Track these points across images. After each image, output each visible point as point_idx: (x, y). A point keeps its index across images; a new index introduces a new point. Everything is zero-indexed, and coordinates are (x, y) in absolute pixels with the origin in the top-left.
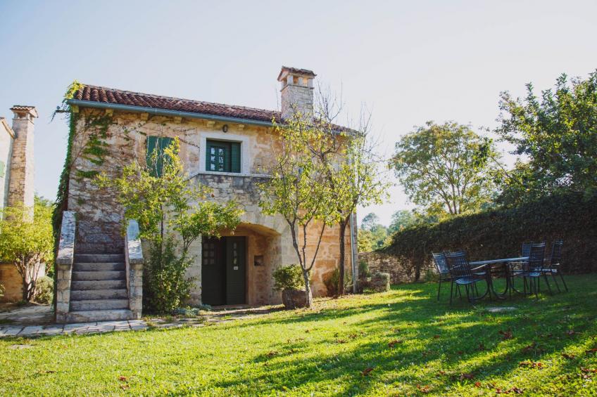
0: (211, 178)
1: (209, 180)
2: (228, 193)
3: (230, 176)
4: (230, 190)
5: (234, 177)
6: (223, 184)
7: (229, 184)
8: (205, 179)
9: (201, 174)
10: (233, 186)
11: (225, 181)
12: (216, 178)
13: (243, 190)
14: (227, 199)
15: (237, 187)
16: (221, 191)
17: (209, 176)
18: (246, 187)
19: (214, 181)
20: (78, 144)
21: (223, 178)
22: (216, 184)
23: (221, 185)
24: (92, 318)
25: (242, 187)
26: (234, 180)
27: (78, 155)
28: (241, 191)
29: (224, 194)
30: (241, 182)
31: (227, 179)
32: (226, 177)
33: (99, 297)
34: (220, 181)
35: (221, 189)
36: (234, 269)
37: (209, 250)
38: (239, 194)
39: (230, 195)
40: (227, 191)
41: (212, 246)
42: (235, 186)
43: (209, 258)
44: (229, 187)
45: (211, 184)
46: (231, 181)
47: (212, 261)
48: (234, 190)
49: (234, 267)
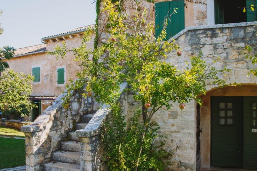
0: (202, 33)
1: (201, 36)
2: (225, 49)
3: (226, 28)
4: (227, 45)
5: (231, 28)
6: (218, 39)
7: (225, 37)
8: (196, 35)
9: (192, 31)
10: (231, 40)
11: (220, 34)
12: (209, 33)
13: (245, 42)
14: (224, 55)
15: (236, 40)
16: (215, 47)
17: (201, 32)
18: (248, 39)
19: (207, 36)
20: (102, 22)
21: (218, 31)
22: (209, 39)
23: (215, 40)
25: (243, 40)
26: (232, 32)
27: (103, 31)
28: (242, 45)
29: (220, 50)
30: (242, 33)
31: (222, 32)
32: (222, 29)
33: (72, 161)
34: (214, 35)
35: (216, 45)
36: (252, 131)
37: (226, 110)
38: (238, 48)
39: (227, 50)
40: (223, 46)
41: (230, 105)
42: (234, 39)
43: (226, 117)
44: (225, 41)
45: (203, 40)
46: (228, 34)
47: (230, 121)
48: (233, 44)
49: (252, 129)
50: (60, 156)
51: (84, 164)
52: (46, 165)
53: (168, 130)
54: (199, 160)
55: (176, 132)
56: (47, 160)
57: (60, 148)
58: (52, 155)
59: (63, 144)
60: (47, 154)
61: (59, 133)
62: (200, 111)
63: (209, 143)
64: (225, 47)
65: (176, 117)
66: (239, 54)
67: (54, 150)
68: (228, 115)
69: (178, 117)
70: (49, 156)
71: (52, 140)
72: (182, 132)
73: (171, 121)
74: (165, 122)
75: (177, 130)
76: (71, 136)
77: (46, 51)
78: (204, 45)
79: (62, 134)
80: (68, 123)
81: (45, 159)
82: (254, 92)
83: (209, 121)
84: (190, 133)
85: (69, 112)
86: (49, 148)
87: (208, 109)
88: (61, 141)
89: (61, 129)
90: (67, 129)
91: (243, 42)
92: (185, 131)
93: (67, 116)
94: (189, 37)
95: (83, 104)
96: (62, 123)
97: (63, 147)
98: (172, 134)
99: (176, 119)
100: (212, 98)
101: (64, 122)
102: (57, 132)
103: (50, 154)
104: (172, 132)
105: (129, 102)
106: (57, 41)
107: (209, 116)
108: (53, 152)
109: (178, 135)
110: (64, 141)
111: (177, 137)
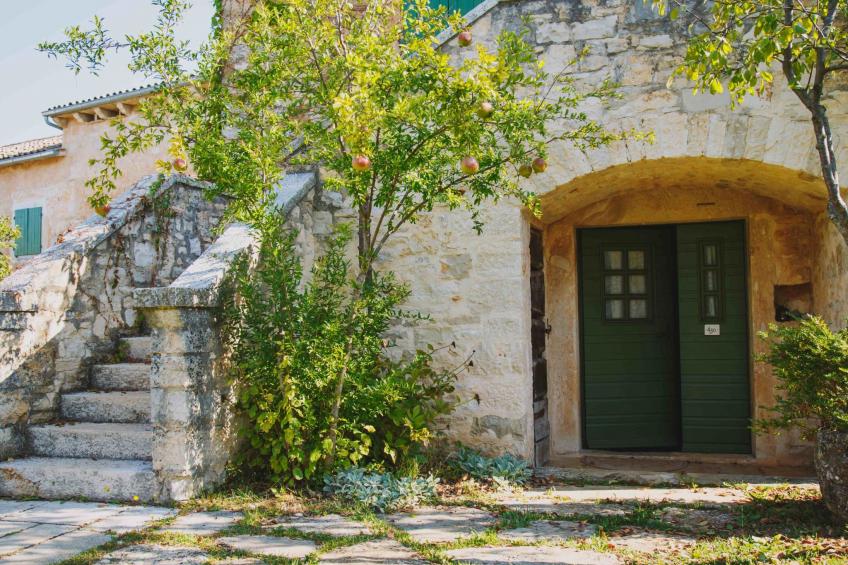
1: (538, 18)
2: (610, 55)
4: (617, 42)
6: (589, 25)
7: (612, 20)
10: (629, 27)
11: (597, 11)
13: (671, 32)
15: (645, 26)
16: (581, 50)
18: (680, 22)
19: (556, 19)
20: (235, 6)
21: (589, 2)
22: (561, 28)
23: (581, 30)
24: (45, 486)
25: (665, 24)
26: (631, 2)
27: (238, 36)
28: (664, 40)
29: (595, 61)
34: (578, 15)
35: (583, 43)
36: (707, 333)
37: (626, 273)
38: (652, 50)
39: (618, 59)
40: (606, 45)
41: (637, 259)
42: (638, 24)
43: (626, 297)
44: (611, 31)
45: (543, 32)
46: (620, 10)
47: (638, 309)
48: (635, 39)
49: (707, 327)
50: (86, 404)
51: (163, 399)
52: (36, 429)
53: (441, 316)
54: (543, 421)
55: (466, 320)
56: (39, 416)
57: (88, 379)
58: (59, 400)
59: (99, 371)
60: (42, 395)
61: (88, 333)
62: (544, 271)
63: (576, 372)
64: (611, 49)
65: (465, 274)
66: (655, 69)
67: (67, 386)
68: (634, 290)
69: (473, 273)
70: (47, 402)
71: (62, 353)
72: (483, 318)
73: (451, 286)
74: (430, 291)
75: (467, 312)
76: (128, 346)
77: (61, 153)
78: (547, 45)
79: (95, 338)
80: (117, 307)
81: (32, 412)
82: (708, 207)
83: (573, 305)
84: (509, 322)
85: (122, 272)
86: (49, 378)
87: (568, 267)
88: (93, 361)
89: (92, 321)
90: (115, 325)
91: (666, 32)
92: (494, 315)
93: (115, 283)
94: (500, 24)
95: (170, 255)
96: (95, 301)
97: (101, 379)
98: (454, 328)
99: (464, 280)
100: (581, 232)
101: (103, 298)
102: (78, 327)
103: (51, 396)
104: (455, 322)
105: (317, 236)
106: (99, 118)
107: (571, 289)
108: (62, 392)
109: (473, 330)
110: (104, 361)
111: (470, 337)
